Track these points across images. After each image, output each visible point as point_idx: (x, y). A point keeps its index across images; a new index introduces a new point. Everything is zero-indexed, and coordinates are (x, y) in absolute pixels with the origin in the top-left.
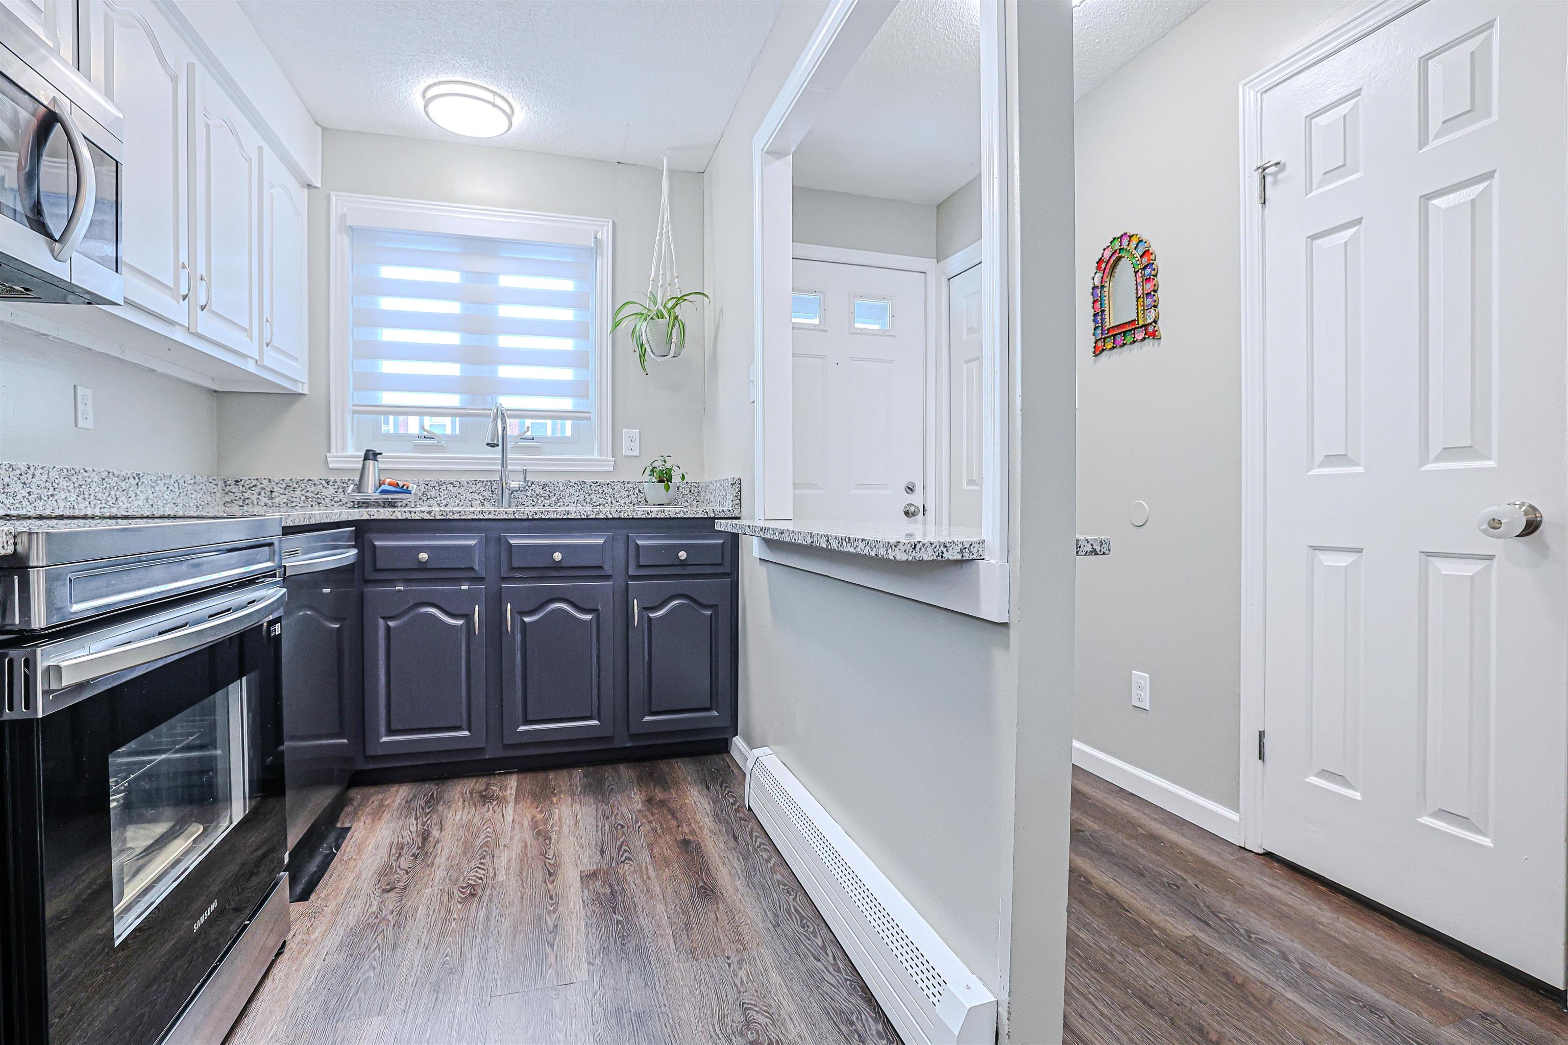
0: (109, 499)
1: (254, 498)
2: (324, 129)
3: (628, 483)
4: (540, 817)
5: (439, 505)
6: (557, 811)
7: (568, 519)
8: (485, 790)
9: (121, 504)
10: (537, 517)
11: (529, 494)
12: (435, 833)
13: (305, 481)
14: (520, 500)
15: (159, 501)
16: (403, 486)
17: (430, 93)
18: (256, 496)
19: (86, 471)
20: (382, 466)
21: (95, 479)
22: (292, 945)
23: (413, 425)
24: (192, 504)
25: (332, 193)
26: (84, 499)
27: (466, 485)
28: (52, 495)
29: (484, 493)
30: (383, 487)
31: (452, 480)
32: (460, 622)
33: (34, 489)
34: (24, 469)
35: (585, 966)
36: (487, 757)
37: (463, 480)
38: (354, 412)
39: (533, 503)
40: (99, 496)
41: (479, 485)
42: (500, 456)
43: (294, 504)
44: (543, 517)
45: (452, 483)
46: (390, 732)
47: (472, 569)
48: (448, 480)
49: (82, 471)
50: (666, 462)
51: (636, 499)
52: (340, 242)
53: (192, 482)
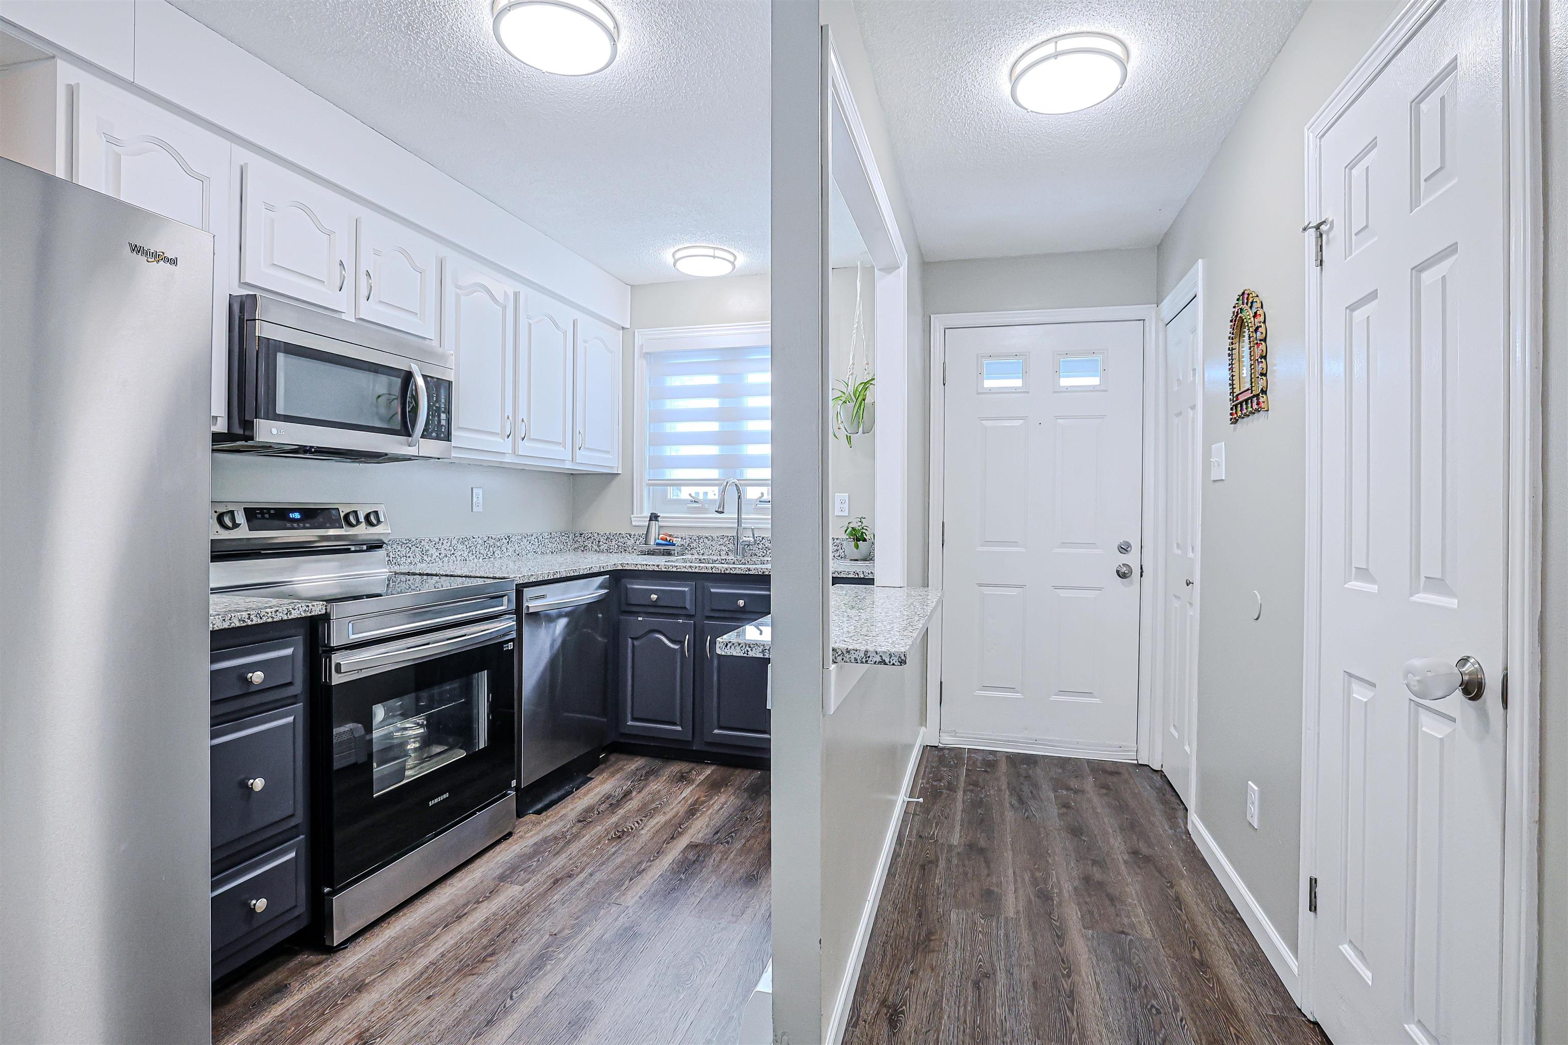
0: (488, 553)
1: (590, 545)
2: (632, 286)
3: (837, 539)
4: (703, 799)
5: (698, 553)
6: (717, 797)
7: (749, 574)
8: (687, 773)
9: (496, 555)
10: (728, 572)
11: (760, 547)
12: (634, 793)
13: (618, 534)
14: (754, 552)
15: (523, 552)
16: (670, 541)
17: (678, 255)
18: (591, 544)
19: (474, 538)
20: (661, 524)
21: (480, 542)
22: (515, 837)
23: (685, 493)
24: (548, 551)
25: (636, 331)
26: (473, 554)
27: (716, 539)
28: (453, 554)
29: (729, 546)
30: (658, 541)
31: (707, 535)
32: (676, 647)
33: (443, 551)
34: (437, 540)
35: (637, 898)
36: (694, 748)
37: (714, 535)
38: (649, 485)
39: (763, 554)
40: (482, 552)
41: (725, 539)
42: (737, 516)
43: (611, 551)
44: (732, 572)
45: (707, 538)
46: (634, 719)
47: (685, 608)
48: (704, 535)
49: (471, 538)
50: (862, 523)
51: (843, 553)
52: (640, 364)
53: (549, 537)
